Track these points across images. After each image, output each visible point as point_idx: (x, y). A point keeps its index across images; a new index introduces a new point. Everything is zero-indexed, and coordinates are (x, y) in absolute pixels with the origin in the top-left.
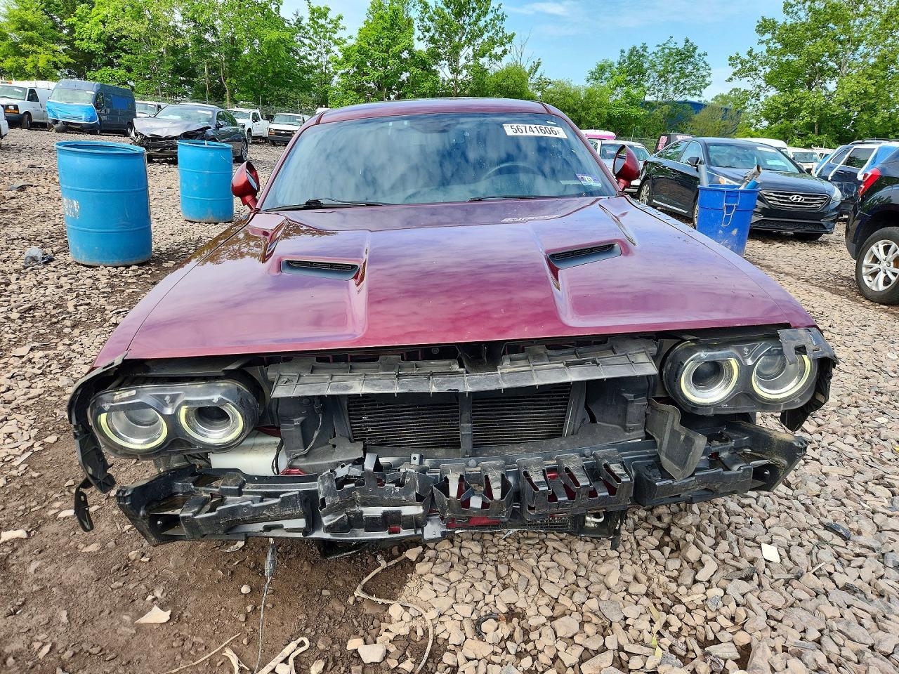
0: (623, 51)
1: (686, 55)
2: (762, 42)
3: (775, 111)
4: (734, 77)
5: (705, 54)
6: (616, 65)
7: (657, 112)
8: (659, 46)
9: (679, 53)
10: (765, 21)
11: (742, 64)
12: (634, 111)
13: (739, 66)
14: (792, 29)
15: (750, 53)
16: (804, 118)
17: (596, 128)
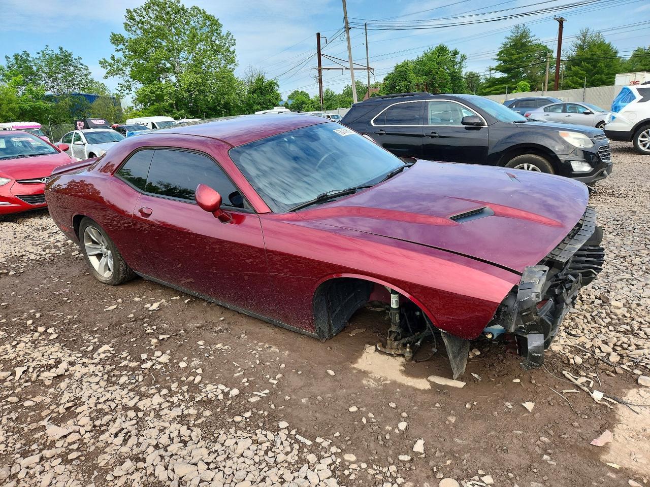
0: (7, 57)
1: (65, 59)
2: (118, 50)
3: (147, 97)
4: (108, 76)
5: (80, 58)
6: (6, 69)
7: (61, 103)
8: (38, 53)
9: (58, 58)
10: (115, 36)
11: (110, 66)
12: (41, 104)
13: (109, 68)
14: (137, 42)
15: (113, 58)
16: (168, 101)
17: (14, 121)
